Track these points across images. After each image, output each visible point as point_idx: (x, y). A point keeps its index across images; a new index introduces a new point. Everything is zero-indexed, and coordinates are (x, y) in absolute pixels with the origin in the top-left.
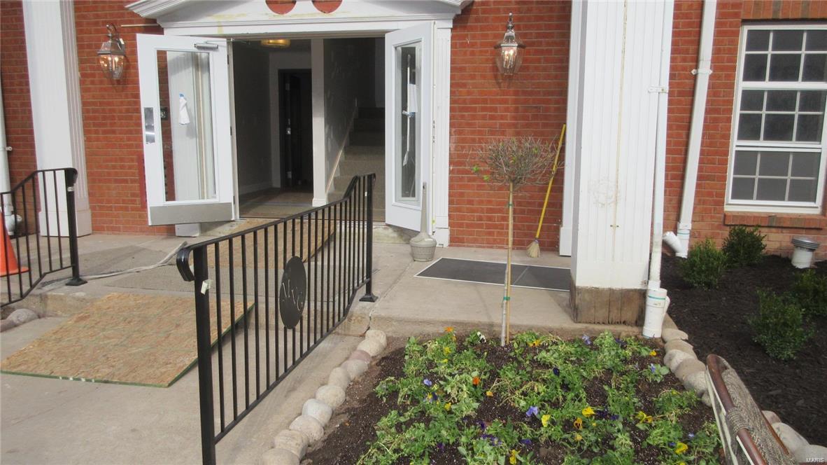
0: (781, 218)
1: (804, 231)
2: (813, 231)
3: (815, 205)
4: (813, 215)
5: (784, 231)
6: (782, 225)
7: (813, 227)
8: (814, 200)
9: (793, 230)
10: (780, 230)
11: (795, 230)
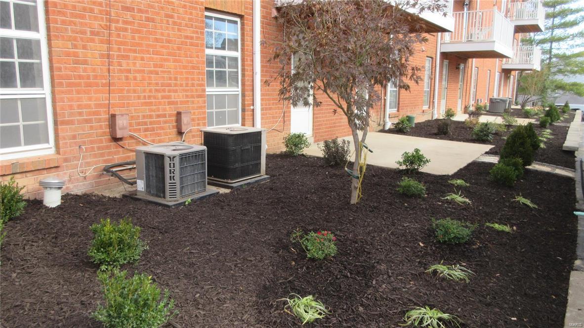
0: (23, 164)
1: (45, 172)
2: (53, 170)
3: (50, 146)
4: (49, 155)
5: (28, 175)
6: (25, 170)
7: (53, 166)
8: (47, 141)
9: (35, 172)
10: (24, 174)
11: (37, 172)
